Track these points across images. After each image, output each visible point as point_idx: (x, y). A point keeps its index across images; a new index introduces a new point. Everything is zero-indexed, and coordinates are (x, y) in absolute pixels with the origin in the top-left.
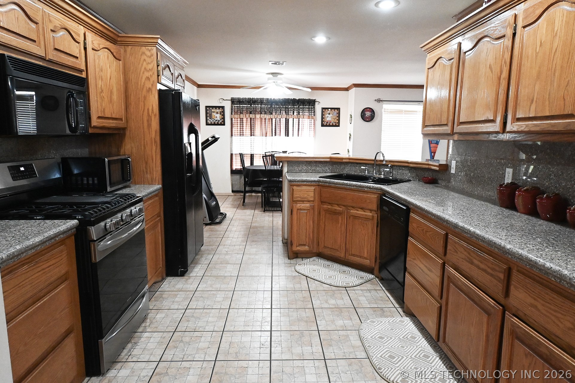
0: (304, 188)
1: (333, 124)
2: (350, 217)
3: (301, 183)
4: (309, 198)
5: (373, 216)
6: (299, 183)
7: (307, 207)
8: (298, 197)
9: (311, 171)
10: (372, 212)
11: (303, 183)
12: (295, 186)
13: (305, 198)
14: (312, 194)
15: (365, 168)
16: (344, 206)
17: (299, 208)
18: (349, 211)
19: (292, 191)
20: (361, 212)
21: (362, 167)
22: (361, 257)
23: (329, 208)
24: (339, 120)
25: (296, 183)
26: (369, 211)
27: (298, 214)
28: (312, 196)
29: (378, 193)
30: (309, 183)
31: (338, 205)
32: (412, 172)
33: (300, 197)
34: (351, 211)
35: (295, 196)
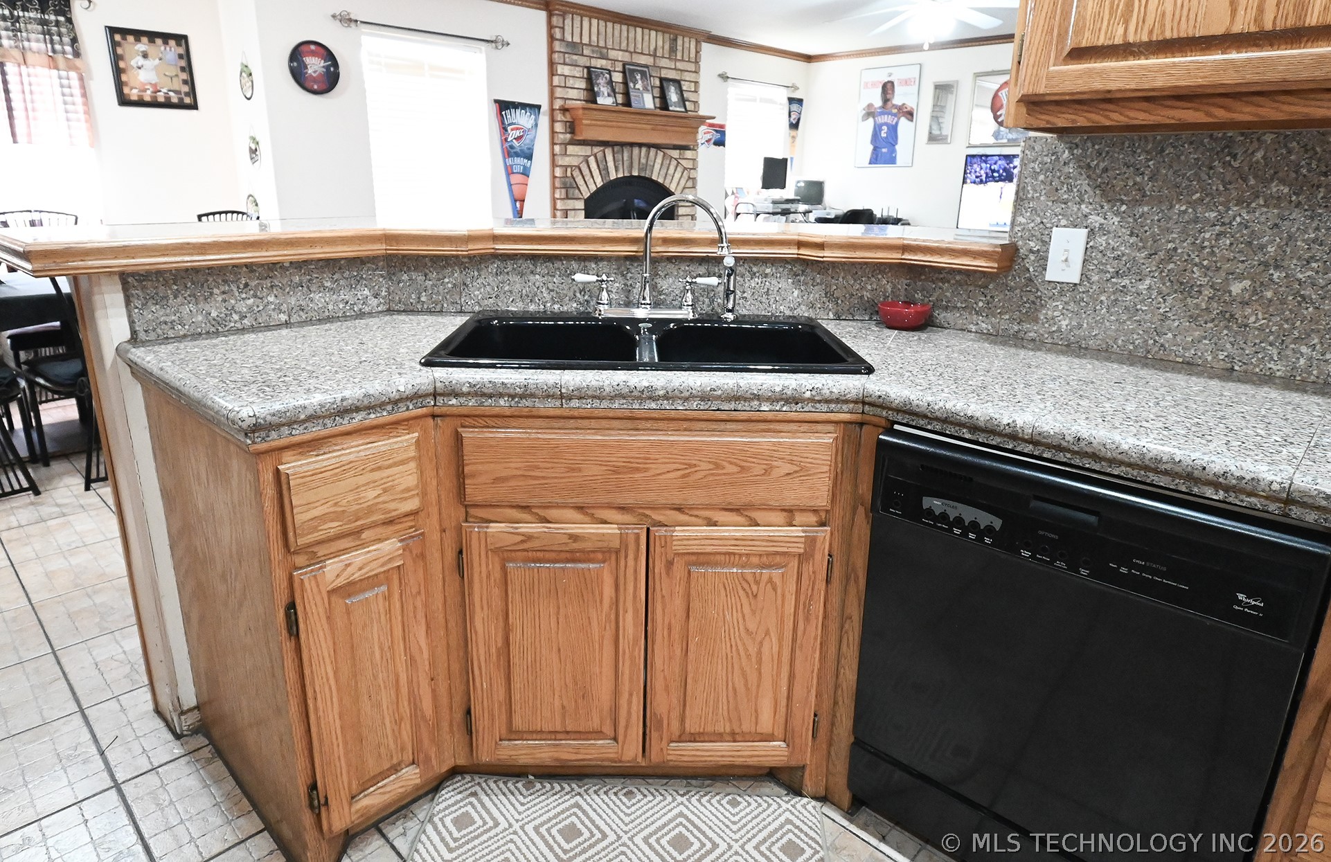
0: (355, 450)
1: (168, 98)
2: (669, 564)
3: (331, 427)
4: (392, 506)
5: (811, 542)
6: (316, 430)
7: (390, 560)
8: (323, 518)
9: (283, 317)
10: (799, 518)
11: (346, 424)
12: (287, 456)
13: (370, 510)
14: (407, 477)
15: (594, 278)
16: (622, 509)
17: (341, 581)
18: (662, 531)
19: (270, 492)
20: (732, 531)
21: (579, 277)
22: (734, 737)
23: (529, 537)
24: (191, 82)
25: (299, 434)
26: (779, 517)
27: (340, 622)
28: (408, 490)
29: (836, 423)
30: (384, 416)
31: (580, 508)
32: (806, 284)
33: (337, 516)
34: (679, 532)
35: (301, 516)
